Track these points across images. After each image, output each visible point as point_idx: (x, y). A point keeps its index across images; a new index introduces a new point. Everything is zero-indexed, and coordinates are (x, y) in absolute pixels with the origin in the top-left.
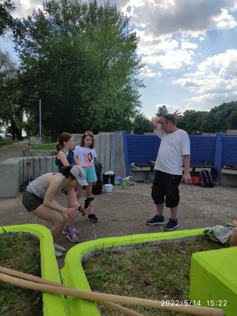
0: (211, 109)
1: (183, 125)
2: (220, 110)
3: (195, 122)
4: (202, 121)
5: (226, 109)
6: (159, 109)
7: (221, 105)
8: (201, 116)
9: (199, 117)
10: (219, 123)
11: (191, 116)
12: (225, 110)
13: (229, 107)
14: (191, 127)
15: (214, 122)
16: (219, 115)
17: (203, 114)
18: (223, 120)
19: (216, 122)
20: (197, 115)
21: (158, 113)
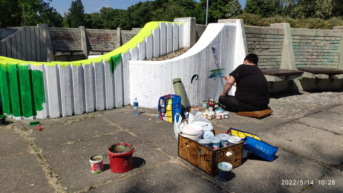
0: (128, 7)
1: (101, 24)
2: (137, 9)
3: (114, 21)
4: (120, 20)
5: (142, 8)
6: (72, 4)
7: (137, 4)
8: (118, 14)
9: (117, 15)
10: (136, 22)
11: (109, 14)
12: (141, 10)
13: (145, 7)
14: (109, 26)
15: (132, 22)
16: (136, 14)
17: (121, 13)
18: (139, 20)
19: (133, 21)
20: (114, 13)
21: (71, 8)
